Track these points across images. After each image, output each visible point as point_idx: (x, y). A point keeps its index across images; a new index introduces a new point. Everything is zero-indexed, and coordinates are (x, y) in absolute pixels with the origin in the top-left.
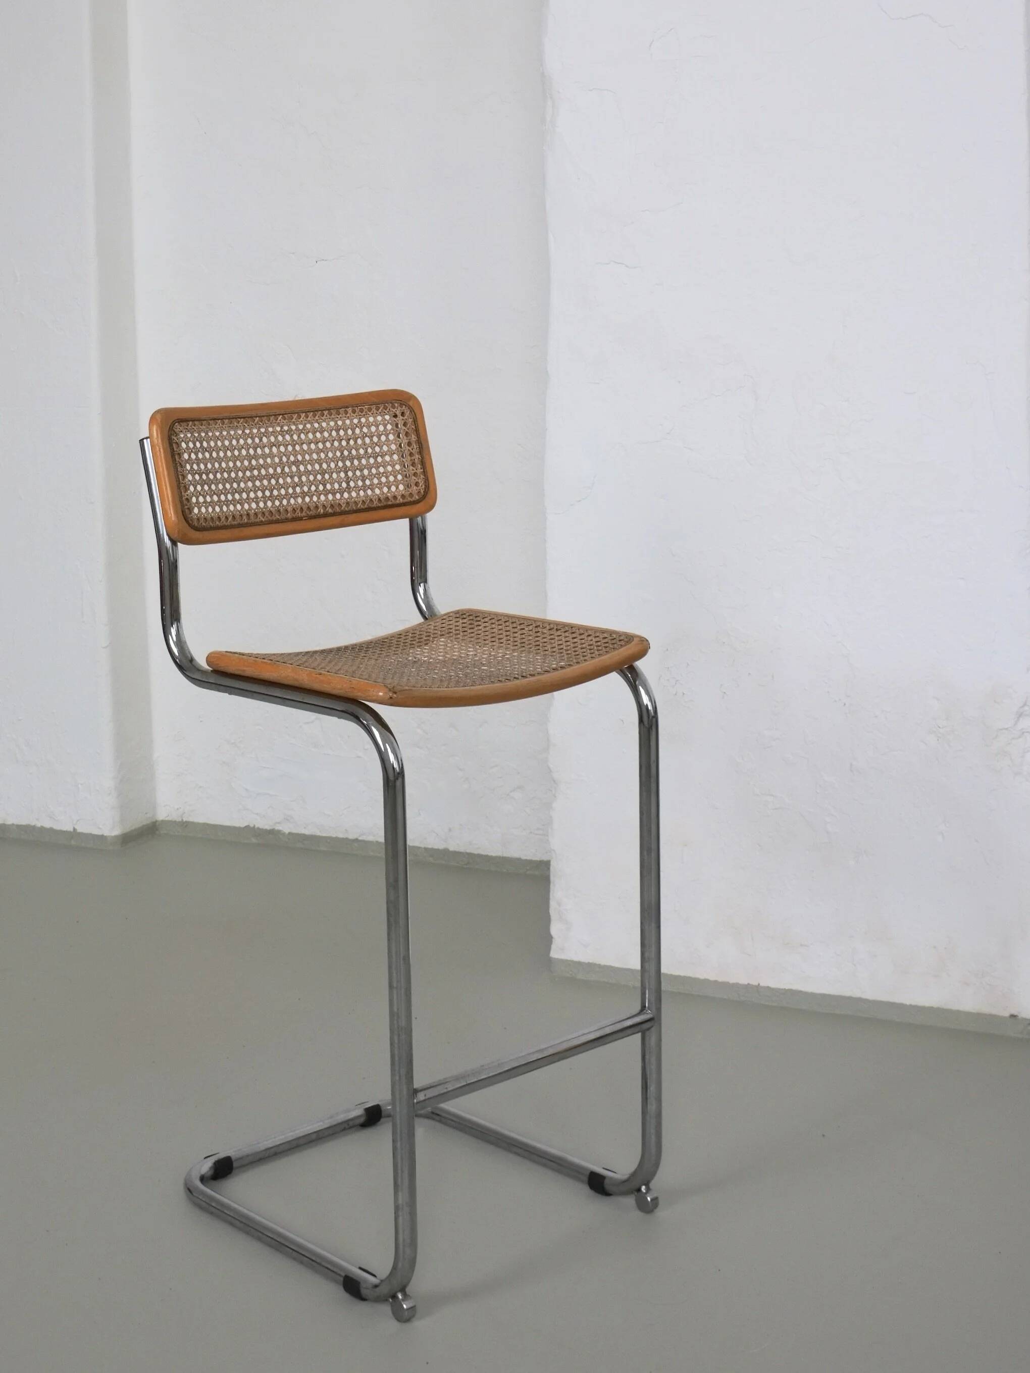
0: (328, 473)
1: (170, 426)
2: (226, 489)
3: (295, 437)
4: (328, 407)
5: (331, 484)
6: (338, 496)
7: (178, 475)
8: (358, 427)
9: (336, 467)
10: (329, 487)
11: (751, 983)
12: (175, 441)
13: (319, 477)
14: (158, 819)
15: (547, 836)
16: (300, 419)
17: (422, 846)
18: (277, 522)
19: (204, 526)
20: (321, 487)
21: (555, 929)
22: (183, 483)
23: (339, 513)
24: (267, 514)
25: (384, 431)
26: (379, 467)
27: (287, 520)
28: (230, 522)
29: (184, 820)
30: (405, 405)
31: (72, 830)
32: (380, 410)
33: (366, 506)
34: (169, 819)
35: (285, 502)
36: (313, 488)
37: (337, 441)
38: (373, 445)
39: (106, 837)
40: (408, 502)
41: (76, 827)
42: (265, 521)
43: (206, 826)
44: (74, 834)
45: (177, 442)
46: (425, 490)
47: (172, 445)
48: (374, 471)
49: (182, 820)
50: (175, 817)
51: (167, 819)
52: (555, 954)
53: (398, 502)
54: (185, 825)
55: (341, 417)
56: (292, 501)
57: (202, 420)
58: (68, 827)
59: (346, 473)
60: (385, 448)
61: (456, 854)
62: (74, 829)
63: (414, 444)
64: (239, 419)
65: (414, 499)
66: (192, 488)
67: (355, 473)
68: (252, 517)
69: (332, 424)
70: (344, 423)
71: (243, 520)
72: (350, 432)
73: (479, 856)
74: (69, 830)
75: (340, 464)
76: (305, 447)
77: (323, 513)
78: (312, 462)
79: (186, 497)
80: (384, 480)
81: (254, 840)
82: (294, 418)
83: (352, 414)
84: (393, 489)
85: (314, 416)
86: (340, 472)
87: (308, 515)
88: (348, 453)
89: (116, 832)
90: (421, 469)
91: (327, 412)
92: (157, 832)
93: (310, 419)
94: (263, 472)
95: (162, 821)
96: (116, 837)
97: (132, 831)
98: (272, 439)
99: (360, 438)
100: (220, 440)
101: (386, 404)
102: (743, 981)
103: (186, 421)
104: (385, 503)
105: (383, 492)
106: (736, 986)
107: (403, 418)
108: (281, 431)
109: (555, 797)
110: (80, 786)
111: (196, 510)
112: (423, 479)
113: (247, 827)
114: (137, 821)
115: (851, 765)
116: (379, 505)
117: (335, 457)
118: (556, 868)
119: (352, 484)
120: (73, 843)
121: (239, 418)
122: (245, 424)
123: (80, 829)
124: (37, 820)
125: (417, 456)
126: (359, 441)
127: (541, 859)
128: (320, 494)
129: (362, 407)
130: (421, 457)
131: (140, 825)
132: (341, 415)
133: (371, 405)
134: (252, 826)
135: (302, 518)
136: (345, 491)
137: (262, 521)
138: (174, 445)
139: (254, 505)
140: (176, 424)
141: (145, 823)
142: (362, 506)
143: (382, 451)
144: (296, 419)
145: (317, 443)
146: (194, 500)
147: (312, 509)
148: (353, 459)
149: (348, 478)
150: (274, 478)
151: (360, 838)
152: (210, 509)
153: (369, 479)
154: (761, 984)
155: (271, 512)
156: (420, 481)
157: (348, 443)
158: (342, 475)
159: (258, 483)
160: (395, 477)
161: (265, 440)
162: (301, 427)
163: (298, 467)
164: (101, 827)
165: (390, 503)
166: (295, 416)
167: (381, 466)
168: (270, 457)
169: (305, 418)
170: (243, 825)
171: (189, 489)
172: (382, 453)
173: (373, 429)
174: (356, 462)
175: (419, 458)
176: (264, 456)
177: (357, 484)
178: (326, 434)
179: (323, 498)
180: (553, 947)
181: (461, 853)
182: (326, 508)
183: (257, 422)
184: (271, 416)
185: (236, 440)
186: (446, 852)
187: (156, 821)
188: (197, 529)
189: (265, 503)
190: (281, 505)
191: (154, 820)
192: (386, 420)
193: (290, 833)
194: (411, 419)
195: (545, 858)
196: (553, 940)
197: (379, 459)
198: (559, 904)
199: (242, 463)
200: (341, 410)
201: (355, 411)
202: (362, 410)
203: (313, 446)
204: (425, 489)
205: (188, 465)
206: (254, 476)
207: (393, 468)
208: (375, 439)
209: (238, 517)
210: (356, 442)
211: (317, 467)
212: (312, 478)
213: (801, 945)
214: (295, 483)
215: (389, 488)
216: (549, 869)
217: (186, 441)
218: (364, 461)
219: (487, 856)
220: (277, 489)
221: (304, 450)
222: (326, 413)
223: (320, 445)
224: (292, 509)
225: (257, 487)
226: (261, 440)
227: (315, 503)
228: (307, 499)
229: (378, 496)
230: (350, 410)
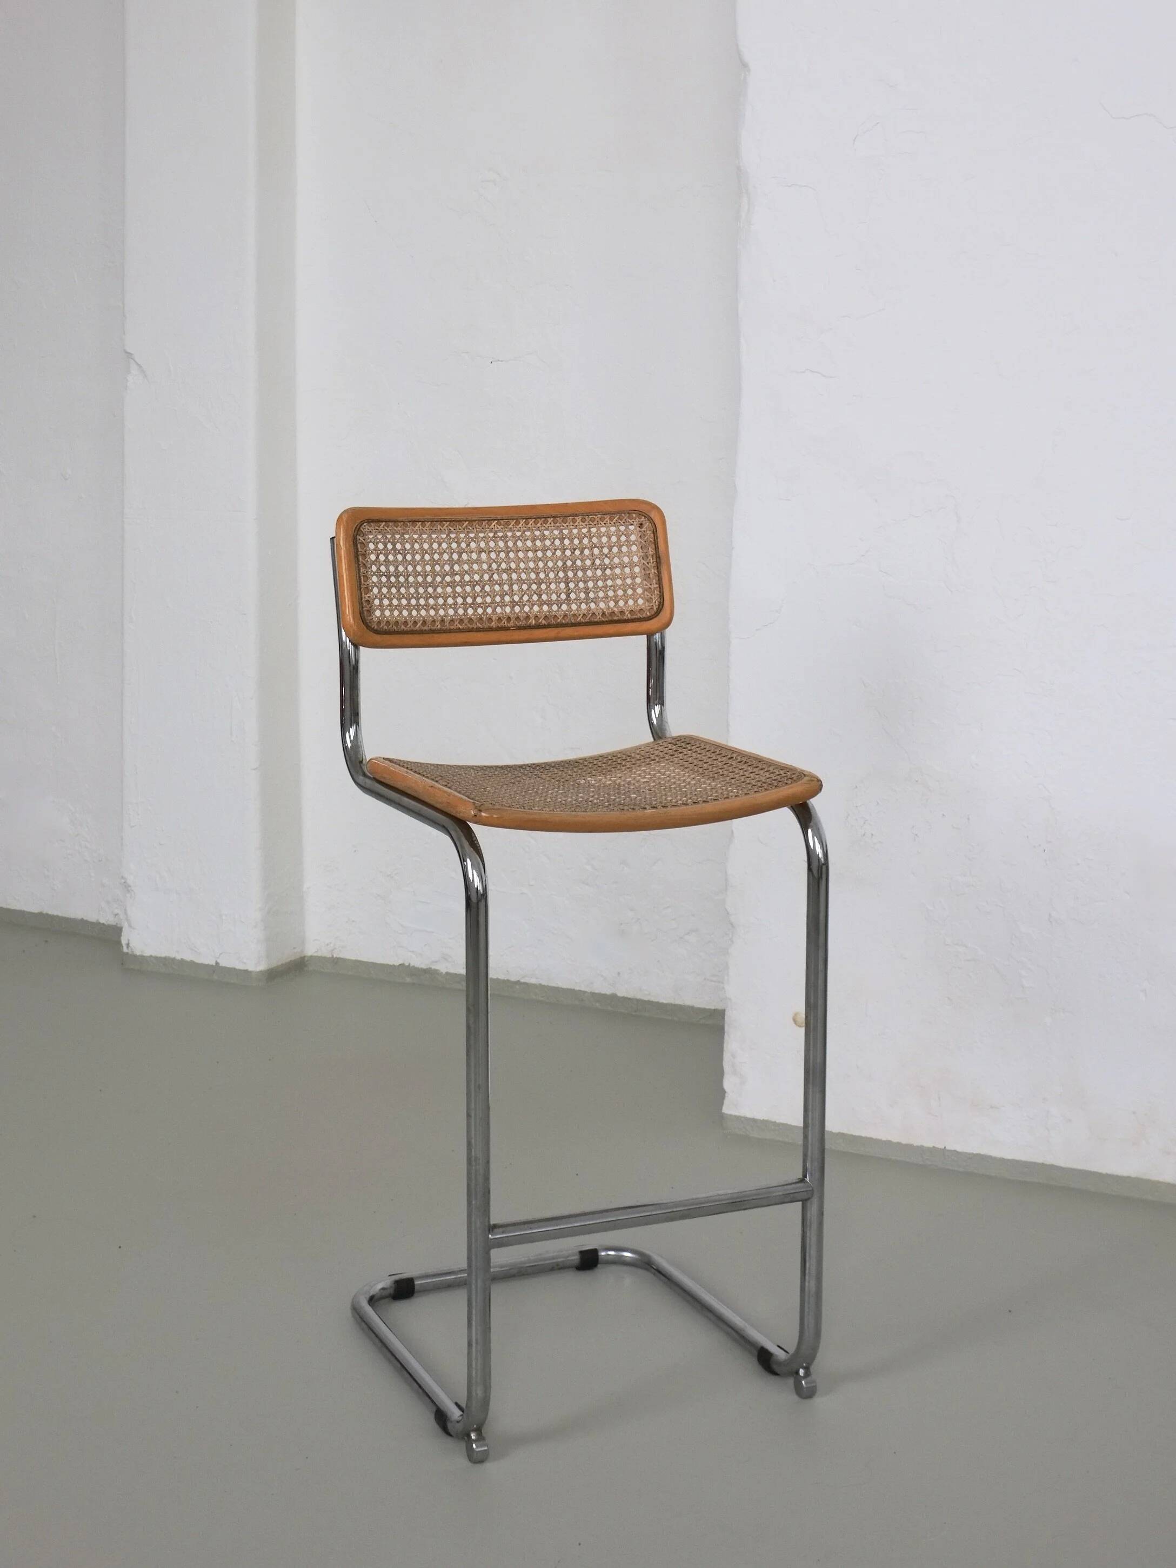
0: (546, 583)
1: (357, 526)
2: (419, 593)
3: (510, 544)
4: (554, 514)
5: (547, 594)
6: (555, 608)
7: (360, 577)
8: (587, 537)
9: (555, 577)
10: (544, 597)
11: (936, 1146)
12: (360, 541)
13: (534, 587)
14: (306, 955)
15: (723, 983)
16: (518, 525)
17: (588, 990)
18: (478, 630)
19: (386, 630)
20: (535, 598)
21: (729, 1083)
22: (364, 584)
23: (554, 625)
24: (466, 622)
25: (617, 542)
26: (606, 580)
27: (490, 629)
28: (419, 627)
29: (335, 956)
30: (645, 517)
31: (214, 964)
32: (614, 521)
33: (587, 620)
34: (319, 954)
35: (489, 610)
36: (526, 598)
37: (560, 550)
38: (602, 556)
39: (251, 972)
40: (638, 619)
41: (218, 961)
42: (463, 629)
43: (358, 964)
44: (216, 968)
45: (363, 543)
46: (659, 607)
47: (357, 546)
48: (600, 583)
49: (333, 956)
50: (325, 953)
51: (316, 954)
52: (727, 1109)
53: (625, 617)
54: (336, 961)
55: (567, 526)
56: (499, 610)
57: (398, 521)
58: (211, 961)
59: (567, 584)
60: (616, 560)
61: (625, 999)
62: (217, 963)
63: (650, 558)
64: (445, 523)
65: (644, 615)
66: (375, 590)
67: (578, 585)
68: (447, 624)
69: (556, 532)
70: (571, 532)
71: (436, 626)
72: (576, 542)
73: (649, 1002)
74: (211, 963)
75: (561, 574)
76: (521, 555)
77: (535, 624)
78: (526, 570)
79: (367, 598)
80: (611, 593)
81: (408, 980)
82: (512, 524)
83: (581, 523)
84: (621, 603)
85: (536, 523)
86: (560, 583)
87: (516, 625)
88: (571, 563)
89: (262, 967)
90: (656, 584)
91: (552, 519)
92: (306, 969)
93: (531, 526)
94: (467, 578)
95: (311, 956)
96: (261, 971)
97: (277, 967)
98: (483, 545)
99: (588, 548)
100: (417, 542)
101: (623, 515)
102: (928, 1144)
103: (378, 521)
104: (610, 618)
105: (609, 606)
106: (921, 1150)
107: (640, 530)
108: (494, 537)
109: (732, 942)
110: (224, 917)
111: (378, 613)
112: (658, 594)
113: (402, 965)
114: (286, 955)
115: (1050, 915)
116: (603, 619)
117: (556, 566)
118: (731, 1016)
119: (573, 596)
120: (215, 977)
121: (445, 521)
122: (450, 528)
123: (223, 963)
124: (178, 952)
125: (653, 571)
126: (587, 552)
127: (716, 1008)
128: (533, 605)
129: (594, 516)
130: (658, 572)
131: (288, 960)
132: (567, 524)
133: (604, 514)
134: (407, 964)
135: (510, 628)
136: (564, 603)
137: (459, 628)
138: (359, 545)
139: (451, 612)
140: (365, 524)
141: (293, 958)
142: (582, 620)
143: (612, 563)
144: (513, 525)
145: (536, 551)
146: (377, 602)
147: (522, 619)
148: (577, 570)
149: (569, 590)
150: (479, 585)
151: (522, 981)
152: (396, 613)
153: (594, 592)
154: (947, 1148)
155: (471, 619)
156: (653, 597)
157: (573, 553)
158: (562, 585)
159: (459, 589)
160: (625, 591)
161: (473, 545)
162: (518, 534)
163: (510, 576)
164: (245, 961)
165: (616, 618)
166: (513, 522)
167: (609, 578)
168: (477, 563)
169: (524, 524)
170: (397, 963)
171: (372, 590)
172: (612, 565)
173: (604, 539)
174: (580, 574)
175: (655, 573)
176: (470, 562)
177: (579, 596)
178: (548, 543)
179: (536, 608)
180: (726, 1102)
181: (629, 999)
182: (539, 619)
183: (466, 526)
184: (485, 520)
185: (438, 544)
186: (614, 997)
187: (305, 957)
188: (377, 632)
189: (465, 610)
190: (485, 613)
191: (303, 956)
192: (620, 531)
193: (447, 973)
194: (650, 531)
195: (719, 1007)
196: (726, 1095)
197: (608, 572)
198: (734, 1056)
199: (442, 567)
200: (568, 518)
201: (586, 520)
202: (593, 519)
203: (530, 554)
204: (659, 605)
205: (373, 566)
206: (455, 582)
207: (623, 581)
208: (606, 550)
209: (429, 623)
210: (582, 552)
211: (533, 576)
212: (525, 587)
213: (992, 1107)
214: (505, 591)
215: (616, 602)
216: (723, 1018)
217: (374, 543)
218: (589, 573)
219: (658, 1003)
220: (481, 596)
221: (519, 558)
222: (550, 520)
223: (540, 554)
224: (497, 618)
225: (458, 593)
226: (468, 545)
227: (527, 613)
228: (517, 609)
229: (603, 610)
230: (579, 519)
